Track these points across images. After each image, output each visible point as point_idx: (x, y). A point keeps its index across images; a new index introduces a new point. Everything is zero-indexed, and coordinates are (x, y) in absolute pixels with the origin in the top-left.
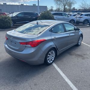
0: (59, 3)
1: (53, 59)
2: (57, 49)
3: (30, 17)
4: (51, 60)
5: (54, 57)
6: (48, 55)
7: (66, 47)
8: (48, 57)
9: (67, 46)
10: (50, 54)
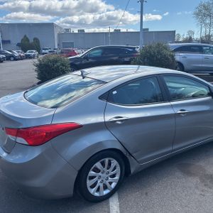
0: (208, 21)
1: (113, 185)
2: (130, 154)
3: (115, 58)
4: (105, 187)
5: (117, 178)
6: (92, 173)
7: (170, 149)
8: (92, 178)
9: (173, 143)
10: (97, 170)
